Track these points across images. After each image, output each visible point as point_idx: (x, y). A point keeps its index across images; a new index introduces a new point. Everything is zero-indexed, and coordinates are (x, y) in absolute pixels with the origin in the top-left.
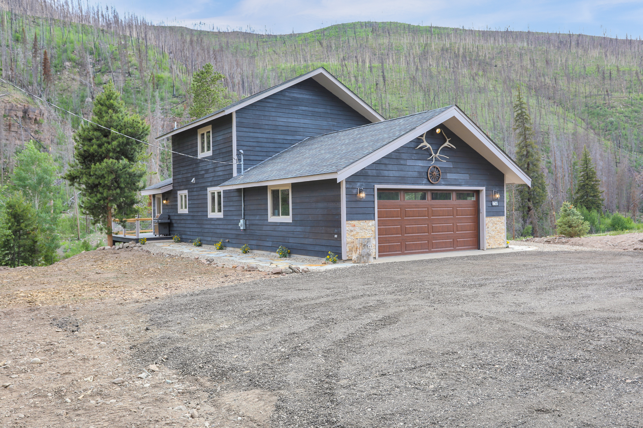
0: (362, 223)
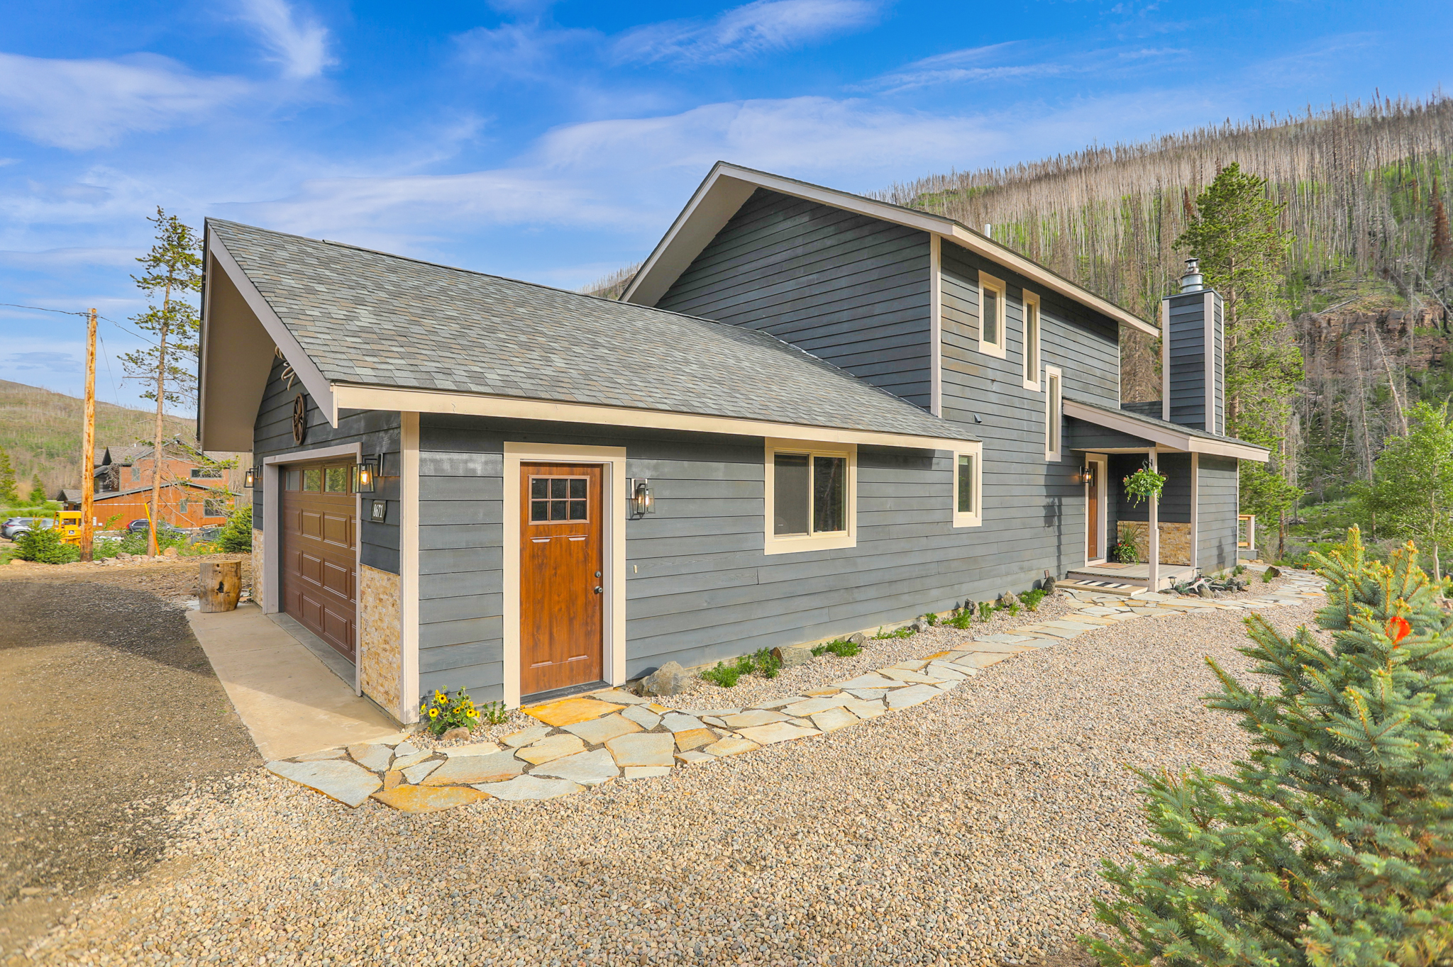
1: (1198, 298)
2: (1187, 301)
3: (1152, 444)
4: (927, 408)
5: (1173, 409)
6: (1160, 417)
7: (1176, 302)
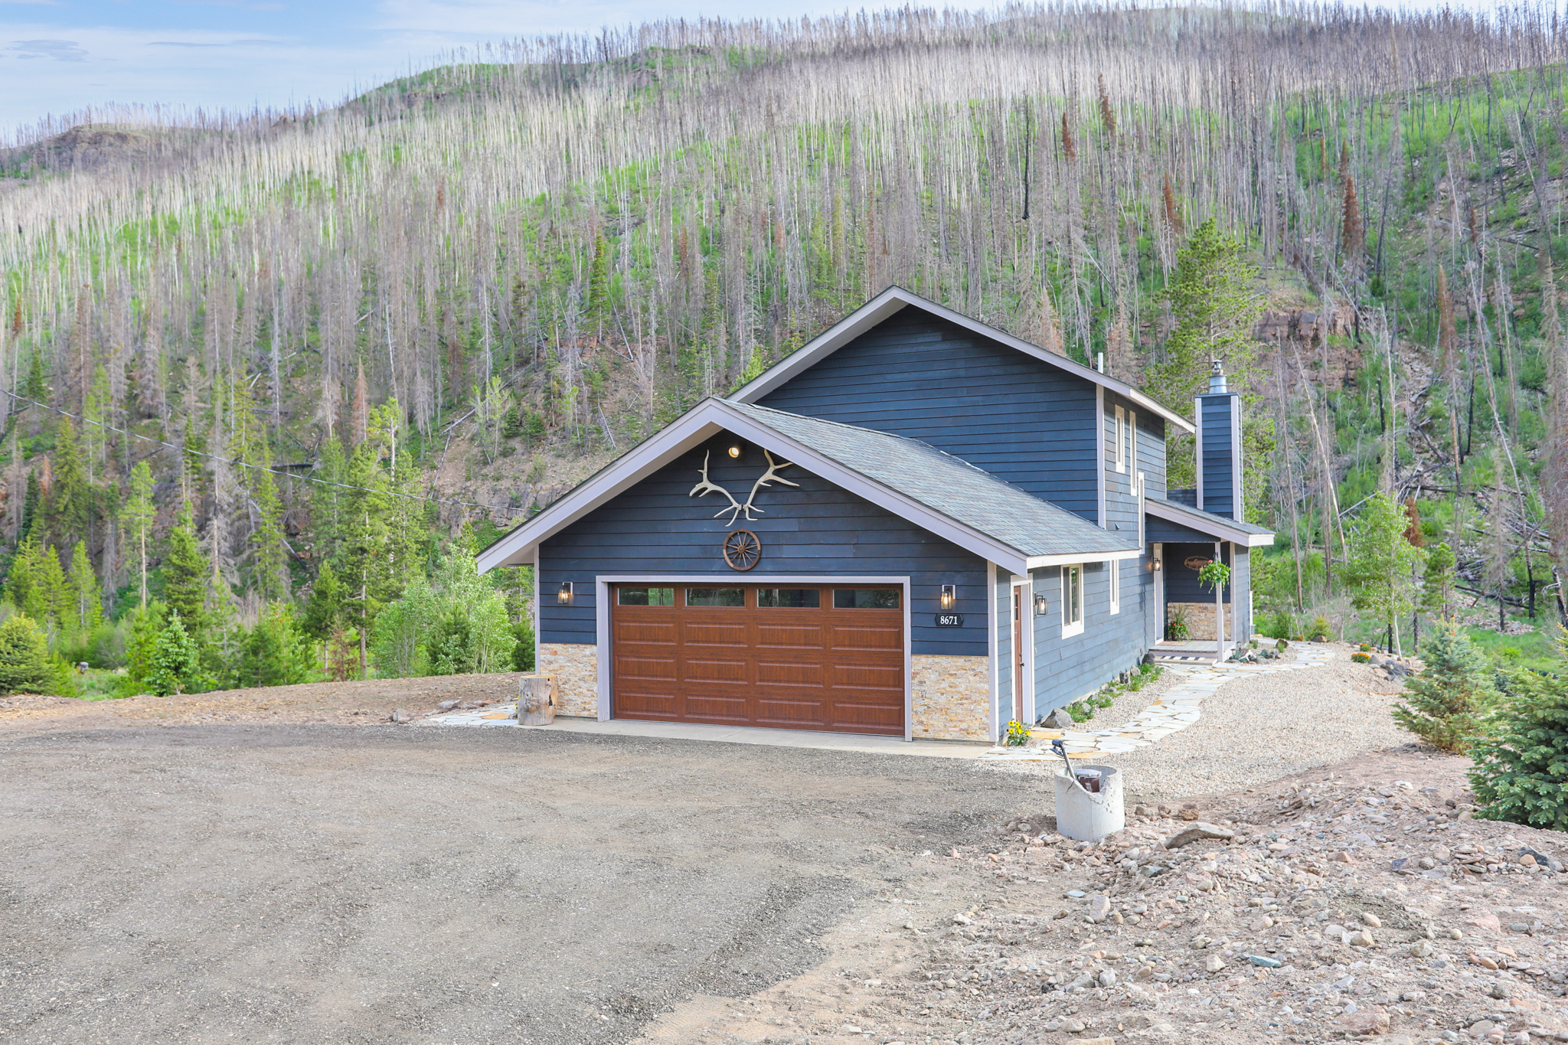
0: (572, 649)
1: (1225, 400)
2: (1217, 401)
3: (1218, 539)
4: (1095, 521)
5: (1206, 499)
6: (1195, 505)
7: (1208, 401)
